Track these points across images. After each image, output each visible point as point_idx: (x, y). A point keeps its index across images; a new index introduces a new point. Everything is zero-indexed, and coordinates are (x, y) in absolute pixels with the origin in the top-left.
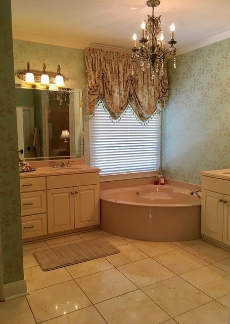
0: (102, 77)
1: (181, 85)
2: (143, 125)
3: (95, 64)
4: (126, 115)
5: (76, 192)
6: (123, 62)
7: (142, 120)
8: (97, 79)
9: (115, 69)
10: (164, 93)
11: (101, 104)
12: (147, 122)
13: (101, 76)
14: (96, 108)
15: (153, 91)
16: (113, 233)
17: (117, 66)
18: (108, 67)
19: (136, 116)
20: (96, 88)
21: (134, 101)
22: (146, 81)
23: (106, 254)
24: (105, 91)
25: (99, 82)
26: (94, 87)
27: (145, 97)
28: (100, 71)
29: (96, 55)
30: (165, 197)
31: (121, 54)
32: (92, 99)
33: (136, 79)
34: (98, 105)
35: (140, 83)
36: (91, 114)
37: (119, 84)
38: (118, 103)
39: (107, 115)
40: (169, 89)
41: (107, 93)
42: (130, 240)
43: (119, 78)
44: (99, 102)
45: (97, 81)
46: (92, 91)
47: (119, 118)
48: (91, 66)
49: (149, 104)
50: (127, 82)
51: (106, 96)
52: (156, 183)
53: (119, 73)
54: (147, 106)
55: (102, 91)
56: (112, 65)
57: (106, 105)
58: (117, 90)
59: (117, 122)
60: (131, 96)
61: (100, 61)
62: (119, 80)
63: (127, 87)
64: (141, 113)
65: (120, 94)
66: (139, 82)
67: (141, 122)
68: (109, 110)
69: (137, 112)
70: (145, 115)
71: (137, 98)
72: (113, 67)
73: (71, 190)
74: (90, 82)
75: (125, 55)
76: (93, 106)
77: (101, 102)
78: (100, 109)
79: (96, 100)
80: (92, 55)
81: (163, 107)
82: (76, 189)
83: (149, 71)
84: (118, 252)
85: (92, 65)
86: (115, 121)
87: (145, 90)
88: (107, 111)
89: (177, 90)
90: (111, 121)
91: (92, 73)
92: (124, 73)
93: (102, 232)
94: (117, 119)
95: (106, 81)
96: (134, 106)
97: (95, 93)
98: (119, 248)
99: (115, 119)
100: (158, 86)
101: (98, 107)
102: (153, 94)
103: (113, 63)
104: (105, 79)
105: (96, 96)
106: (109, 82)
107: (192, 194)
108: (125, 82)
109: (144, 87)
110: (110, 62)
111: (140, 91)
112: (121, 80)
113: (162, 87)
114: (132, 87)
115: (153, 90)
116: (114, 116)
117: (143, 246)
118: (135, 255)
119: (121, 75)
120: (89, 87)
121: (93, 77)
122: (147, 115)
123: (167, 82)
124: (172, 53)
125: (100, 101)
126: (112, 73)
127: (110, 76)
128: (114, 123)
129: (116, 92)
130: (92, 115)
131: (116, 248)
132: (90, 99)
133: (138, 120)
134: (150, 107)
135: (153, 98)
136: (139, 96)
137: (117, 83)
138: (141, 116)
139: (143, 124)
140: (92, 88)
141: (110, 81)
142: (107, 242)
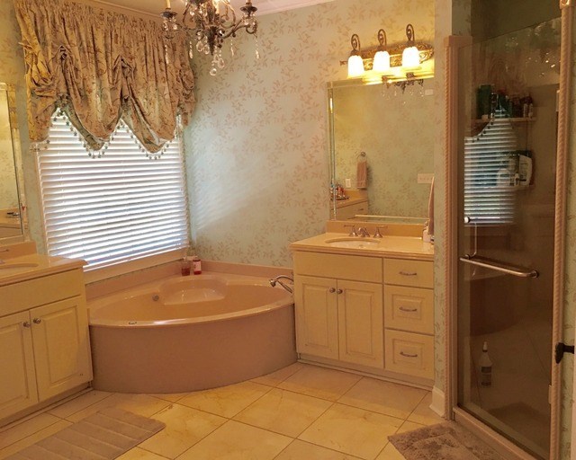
0: (62, 59)
1: (221, 83)
2: (153, 161)
3: (43, 28)
4: (118, 139)
5: (35, 321)
6: (103, 28)
7: (149, 150)
8: (51, 63)
9: (88, 43)
10: (187, 96)
11: (61, 117)
12: (160, 153)
13: (59, 57)
14: (52, 126)
15: (167, 91)
16: (129, 390)
17: (90, 36)
18: (73, 38)
19: (138, 142)
20: (50, 83)
21: (131, 112)
22: (151, 71)
23: (140, 438)
24: (72, 91)
25: (57, 69)
26: (45, 80)
27: (154, 102)
28: (56, 45)
29: (42, 8)
30: (209, 296)
31: (97, 11)
32: (41, 107)
33: (133, 65)
34: (55, 120)
35: (141, 74)
36: (42, 139)
37: (99, 75)
38: (100, 115)
39: (78, 143)
40: (194, 89)
41: (75, 94)
42: (173, 397)
43: (97, 62)
44: (55, 114)
45: (51, 68)
46: (40, 89)
47: (103, 148)
48: (33, 33)
49: (162, 118)
50: (114, 70)
51: (74, 100)
52: (186, 272)
53: (96, 51)
54: (157, 121)
55: (63, 90)
56: (79, 34)
57: (74, 119)
58: (95, 88)
59: (99, 157)
60: (126, 100)
61: (54, 22)
62: (97, 66)
63: (115, 82)
64: (146, 136)
65: (102, 97)
66: (139, 72)
67: (149, 153)
68: (81, 130)
69: (139, 134)
70: (156, 140)
71: (139, 106)
72: (83, 38)
73: (24, 317)
74: (34, 68)
75: (106, 15)
76: (45, 122)
77: (61, 114)
78: (62, 128)
79: (51, 109)
80: (34, 8)
81: (186, 122)
82: (35, 314)
83: (156, 51)
84: (162, 427)
85: (37, 32)
86: (96, 153)
87: (152, 89)
88: (78, 133)
89: (212, 91)
90: (87, 154)
91: (38, 48)
92: (106, 52)
93: (102, 395)
94: (99, 149)
95: (71, 68)
96: (131, 122)
97: (48, 94)
98: (161, 418)
99: (96, 149)
100: (176, 82)
101: (54, 123)
102: (167, 97)
103: (82, 29)
104: (68, 64)
105: (50, 101)
106: (76, 69)
107: (274, 285)
108: (110, 72)
109: (150, 83)
110: (76, 27)
111: (141, 91)
112: (103, 65)
113: (184, 83)
114: (125, 83)
115: (167, 89)
116: (92, 142)
117: (205, 400)
118: (198, 424)
119: (101, 56)
120: (33, 80)
121: (40, 58)
122: (161, 139)
123: (191, 75)
124: (250, 30)
125: (58, 110)
126: (82, 50)
127: (78, 57)
128: (94, 157)
129: (94, 92)
130: (44, 142)
131: (154, 420)
132: (36, 106)
133: (143, 151)
134: (164, 124)
135: (169, 105)
136: (142, 100)
137: (94, 74)
138: (148, 143)
139: (153, 158)
140: (42, 82)
141: (80, 67)
142: (128, 413)
